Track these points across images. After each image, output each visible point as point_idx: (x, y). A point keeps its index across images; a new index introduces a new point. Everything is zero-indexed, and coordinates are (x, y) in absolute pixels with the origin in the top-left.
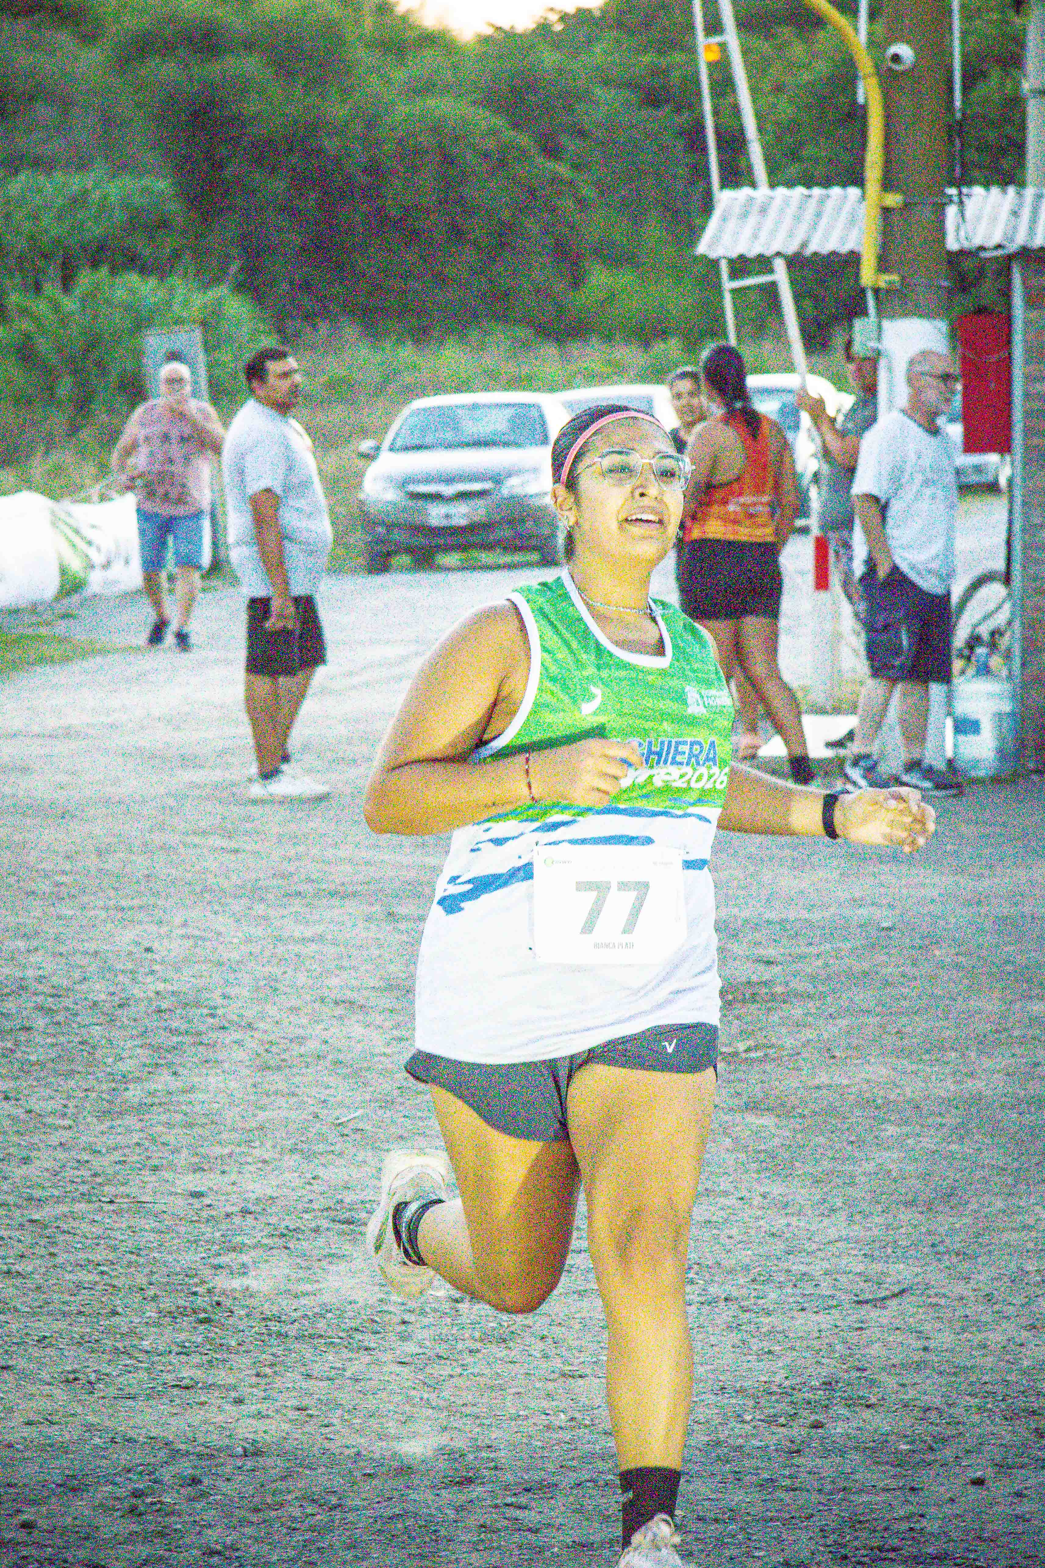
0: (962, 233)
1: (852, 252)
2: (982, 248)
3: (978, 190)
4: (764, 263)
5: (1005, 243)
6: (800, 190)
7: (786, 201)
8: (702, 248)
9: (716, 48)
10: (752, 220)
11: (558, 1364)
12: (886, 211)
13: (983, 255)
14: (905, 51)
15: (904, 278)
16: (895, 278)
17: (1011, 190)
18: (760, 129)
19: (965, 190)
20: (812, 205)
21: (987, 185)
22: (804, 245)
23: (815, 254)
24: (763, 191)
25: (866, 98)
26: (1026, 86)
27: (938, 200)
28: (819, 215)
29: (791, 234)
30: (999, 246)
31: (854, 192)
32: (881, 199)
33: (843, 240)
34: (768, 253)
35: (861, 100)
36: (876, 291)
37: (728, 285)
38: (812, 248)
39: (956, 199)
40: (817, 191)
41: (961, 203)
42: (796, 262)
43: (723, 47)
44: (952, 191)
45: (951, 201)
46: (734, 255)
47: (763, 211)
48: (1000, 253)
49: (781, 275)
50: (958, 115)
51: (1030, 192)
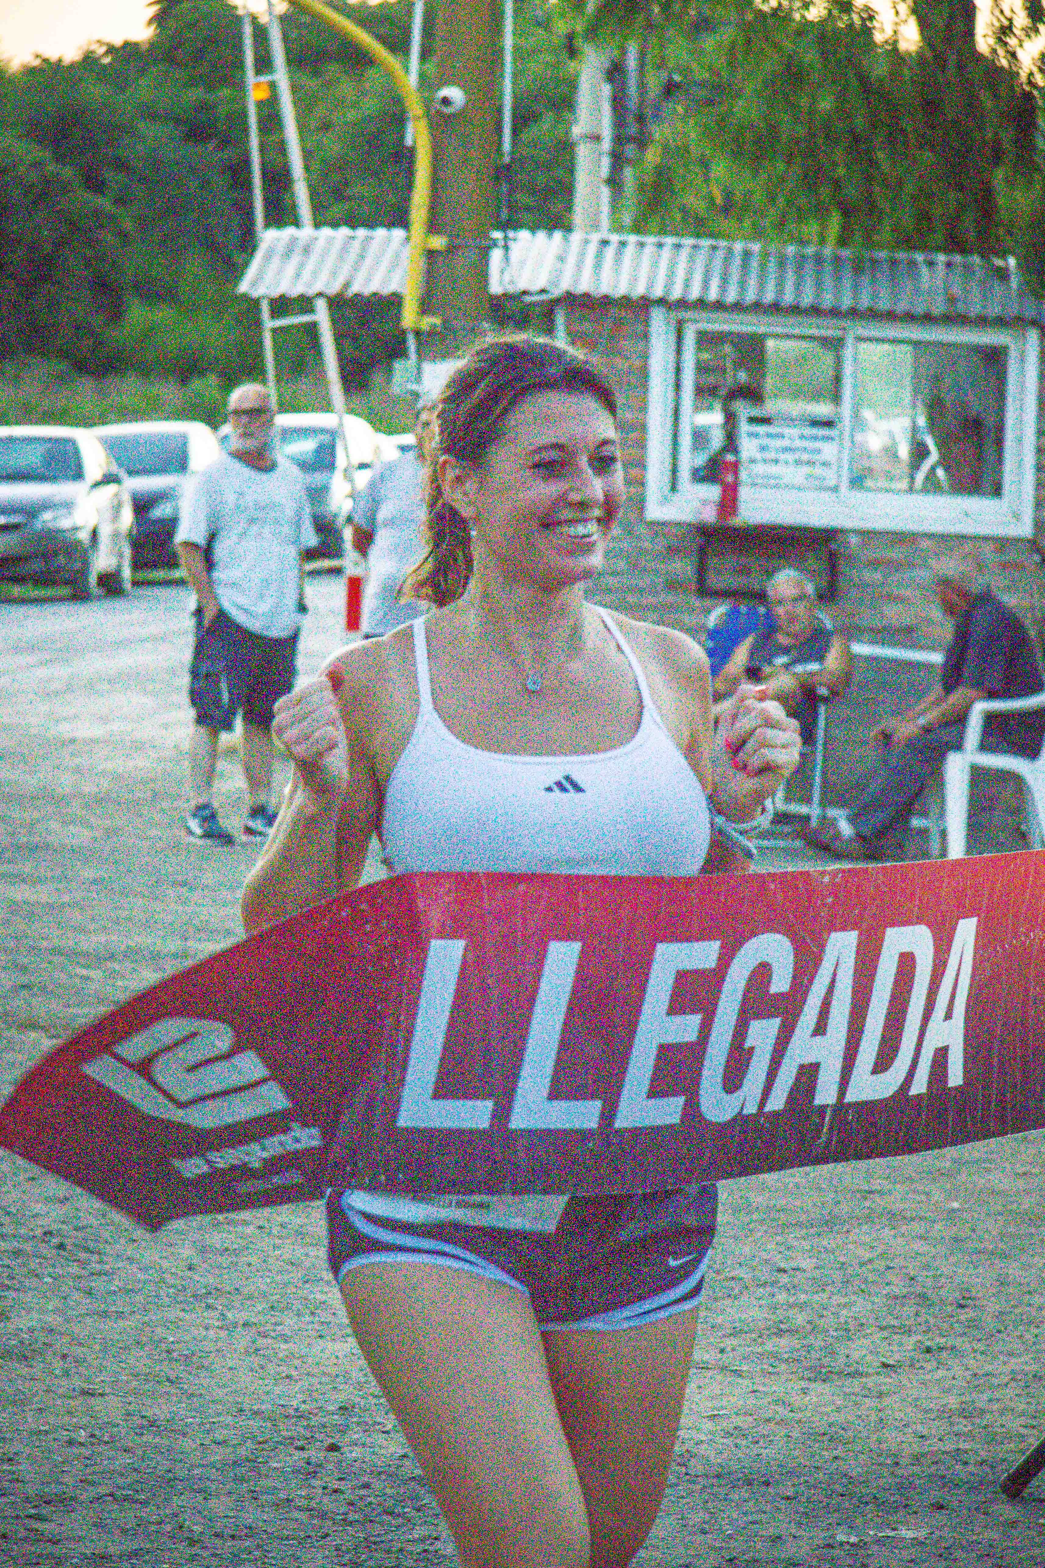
0: (507, 277)
1: (394, 294)
2: (525, 293)
3: (524, 234)
4: (305, 303)
5: (548, 288)
6: (344, 231)
7: (330, 241)
8: (244, 287)
9: (266, 87)
10: (295, 259)
11: (78, 1382)
12: (431, 254)
13: (528, 299)
14: (455, 93)
15: (445, 321)
16: (437, 321)
17: (558, 235)
18: (307, 168)
19: (511, 234)
20: (356, 245)
21: (533, 229)
22: (347, 285)
23: (357, 295)
24: (307, 231)
25: (415, 141)
26: (577, 131)
27: (484, 243)
28: (362, 257)
29: (334, 274)
30: (543, 291)
31: (398, 233)
32: (425, 242)
33: (386, 281)
34: (311, 292)
35: (409, 141)
36: (418, 333)
37: (269, 323)
38: (355, 288)
39: (501, 243)
40: (362, 232)
41: (506, 248)
42: (337, 303)
43: (273, 85)
44: (497, 235)
45: (496, 245)
46: (275, 293)
47: (307, 250)
48: (544, 297)
49: (322, 315)
50: (507, 159)
51: (576, 237)
